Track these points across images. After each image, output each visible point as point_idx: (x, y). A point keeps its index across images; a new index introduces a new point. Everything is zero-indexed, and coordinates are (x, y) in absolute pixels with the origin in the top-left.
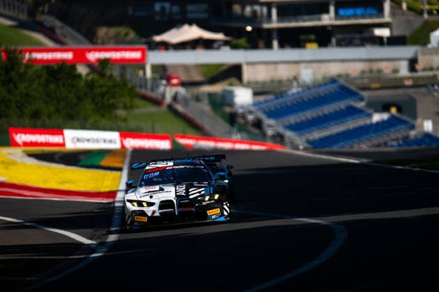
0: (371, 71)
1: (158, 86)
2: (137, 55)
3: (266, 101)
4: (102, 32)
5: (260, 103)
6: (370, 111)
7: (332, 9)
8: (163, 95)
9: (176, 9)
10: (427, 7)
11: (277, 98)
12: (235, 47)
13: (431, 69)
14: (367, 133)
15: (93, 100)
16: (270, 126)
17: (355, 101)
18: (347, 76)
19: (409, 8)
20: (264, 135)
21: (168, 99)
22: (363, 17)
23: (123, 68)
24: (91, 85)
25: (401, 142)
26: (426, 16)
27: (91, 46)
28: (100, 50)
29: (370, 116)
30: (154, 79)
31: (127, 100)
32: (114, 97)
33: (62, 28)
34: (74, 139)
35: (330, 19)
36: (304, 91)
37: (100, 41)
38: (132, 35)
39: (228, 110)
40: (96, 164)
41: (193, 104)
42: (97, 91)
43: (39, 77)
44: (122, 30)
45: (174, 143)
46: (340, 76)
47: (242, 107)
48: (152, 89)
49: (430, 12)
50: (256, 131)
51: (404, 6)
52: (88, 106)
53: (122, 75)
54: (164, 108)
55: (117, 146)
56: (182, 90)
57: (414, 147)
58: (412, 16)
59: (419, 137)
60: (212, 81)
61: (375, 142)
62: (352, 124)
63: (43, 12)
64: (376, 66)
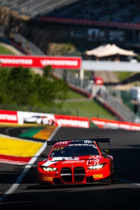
1: (87, 85)
2: (75, 63)
4: (53, 47)
8: (91, 91)
9: (102, 34)
15: (39, 92)
21: (94, 94)
23: (65, 71)
24: (39, 81)
27: (44, 56)
28: (50, 59)
30: (85, 80)
32: (52, 91)
33: (26, 43)
34: (23, 117)
37: (51, 53)
38: (73, 49)
39: (133, 102)
41: (110, 97)
42: (42, 86)
43: (4, 75)
44: (66, 46)
45: (91, 124)
48: (84, 87)
52: (35, 96)
54: (91, 99)
56: (104, 88)
60: (124, 82)
63: (14, 32)
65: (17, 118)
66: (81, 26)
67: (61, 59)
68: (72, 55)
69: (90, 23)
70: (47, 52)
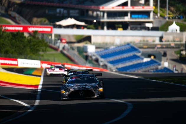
0: (144, 41)
1: (57, 43)
2: (49, 30)
3: (101, 51)
4: (35, 20)
5: (98, 52)
6: (143, 57)
7: (129, 14)
8: (59, 47)
9: (65, 12)
10: (168, 16)
11: (105, 50)
12: (88, 28)
13: (168, 41)
14: (141, 66)
15: (30, 47)
16: (102, 61)
17: (137, 53)
18: (134, 42)
19: (161, 16)
20: (99, 65)
21: (61, 49)
22: (142, 18)
23: (43, 35)
24: (30, 41)
25: (155, 70)
26: (167, 19)
27: (30, 25)
28: (34, 27)
29: (142, 59)
30: (55, 40)
31: (44, 48)
32: (38, 46)
33: (19, 17)
34: (22, 63)
35: (128, 18)
36: (116, 47)
37: (34, 23)
38: (47, 22)
39: (85, 54)
40: (30, 73)
41: (71, 51)
42: (32, 43)
43: (8, 37)
44: (43, 19)
46: (131, 42)
47: (91, 53)
48: (54, 44)
49: (169, 18)
50: (96, 63)
51: (159, 15)
52: (28, 50)
53: (42, 38)
54: (59, 52)
55: (39, 67)
56: (66, 45)
57: (160, 73)
58: (161, 19)
59: (162, 68)
60: (79, 41)
61: (144, 69)
62: (135, 62)
63: (11, 10)
64: (146, 39)
65: (17, 63)
66: (52, 7)
67: (41, 27)
68: (47, 24)
69: (58, 5)
70: (32, 23)
